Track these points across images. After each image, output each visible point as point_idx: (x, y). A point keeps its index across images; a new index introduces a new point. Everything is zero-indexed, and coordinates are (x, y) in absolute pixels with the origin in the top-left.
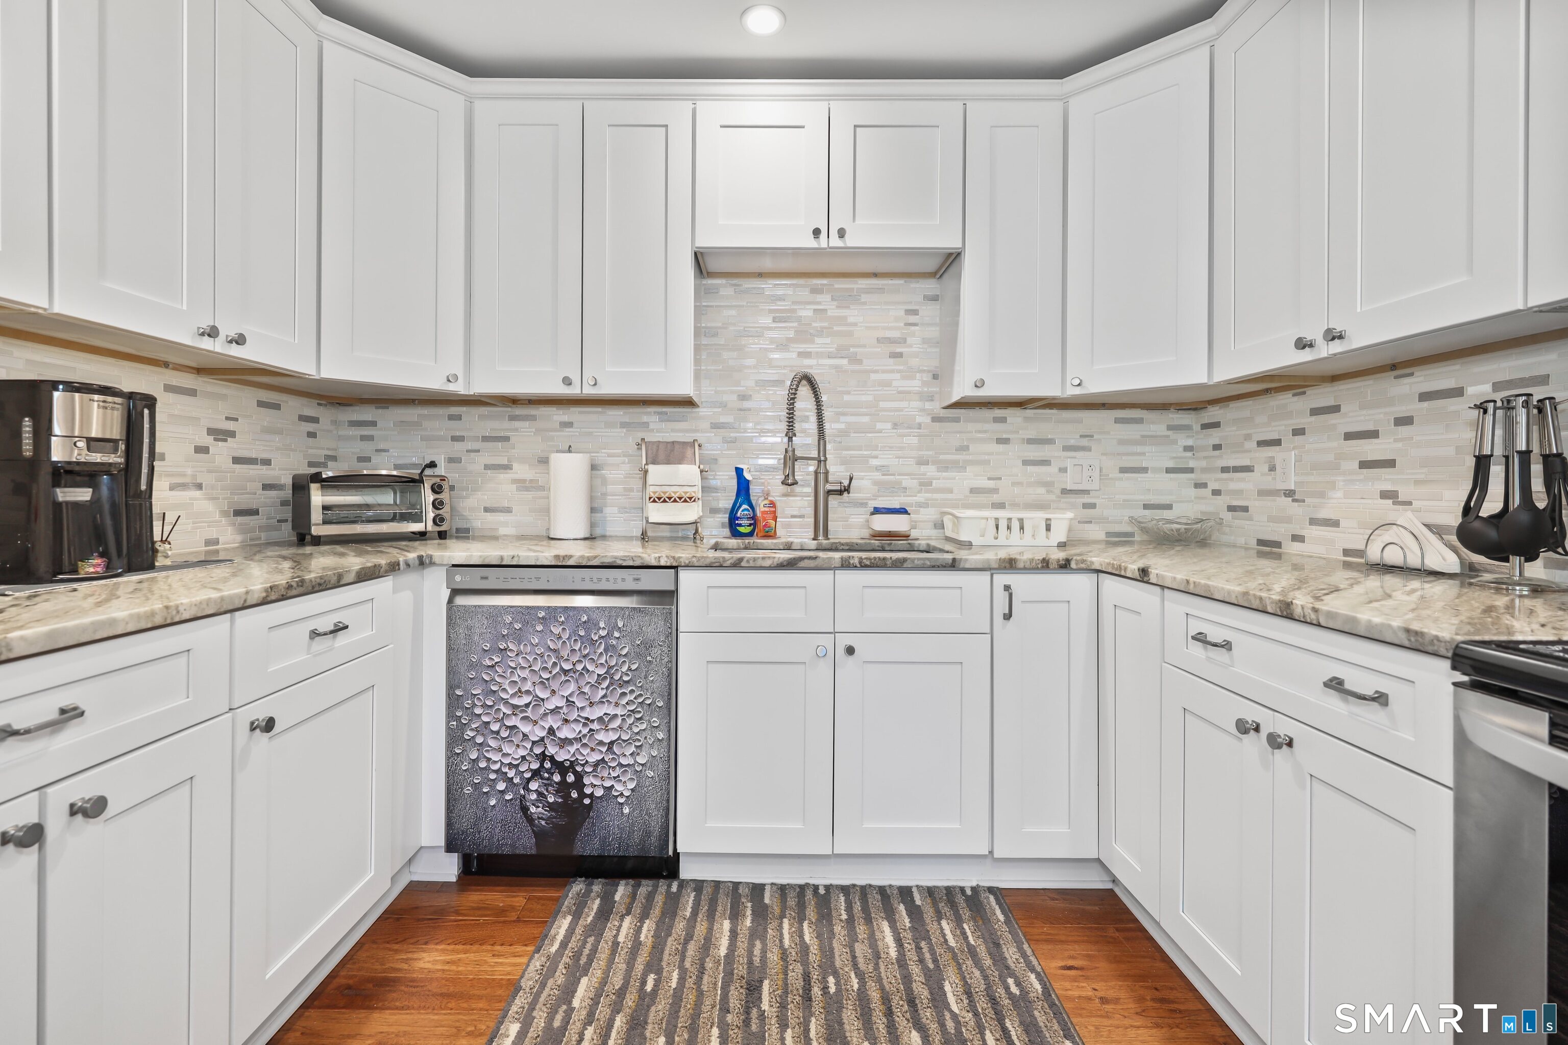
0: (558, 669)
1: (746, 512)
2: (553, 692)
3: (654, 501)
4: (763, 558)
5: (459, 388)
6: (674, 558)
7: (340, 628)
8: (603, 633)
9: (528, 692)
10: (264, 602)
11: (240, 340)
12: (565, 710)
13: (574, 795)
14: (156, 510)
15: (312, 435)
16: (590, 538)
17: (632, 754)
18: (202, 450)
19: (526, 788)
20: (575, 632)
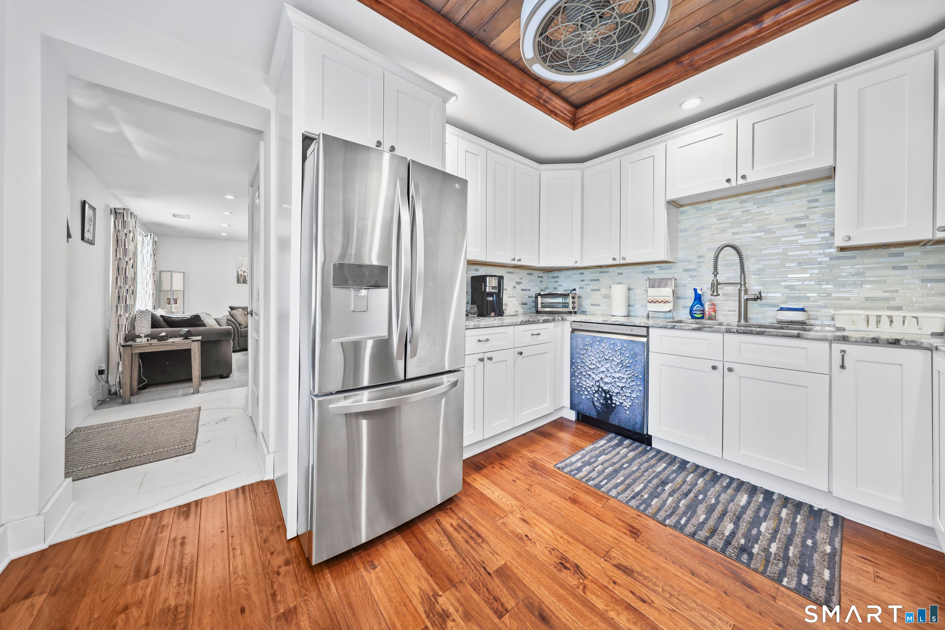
0: (604, 358)
1: (698, 308)
2: (602, 365)
3: (650, 302)
4: (685, 326)
5: (579, 265)
6: (646, 323)
7: (538, 334)
8: (619, 348)
9: (594, 364)
10: (520, 324)
11: (520, 260)
12: (606, 372)
13: (609, 402)
14: (504, 303)
15: (541, 282)
16: (628, 316)
17: (630, 393)
18: (515, 287)
19: (594, 396)
20: (609, 346)
